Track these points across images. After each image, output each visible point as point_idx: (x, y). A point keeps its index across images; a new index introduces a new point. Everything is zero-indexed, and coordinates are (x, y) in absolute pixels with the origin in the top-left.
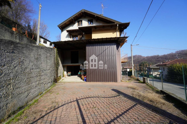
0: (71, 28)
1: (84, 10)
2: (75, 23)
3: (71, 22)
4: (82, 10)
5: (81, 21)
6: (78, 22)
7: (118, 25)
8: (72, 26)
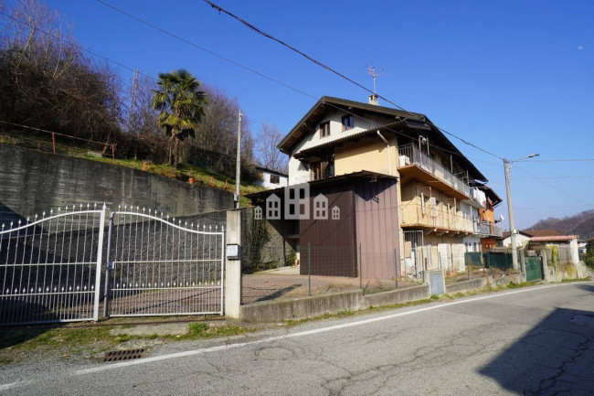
0: (308, 145)
1: (326, 97)
2: (314, 132)
3: (305, 130)
4: (322, 99)
5: (328, 123)
6: (322, 127)
7: (378, 132)
8: (310, 140)
